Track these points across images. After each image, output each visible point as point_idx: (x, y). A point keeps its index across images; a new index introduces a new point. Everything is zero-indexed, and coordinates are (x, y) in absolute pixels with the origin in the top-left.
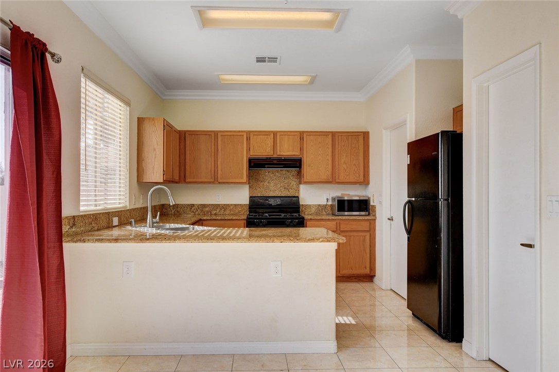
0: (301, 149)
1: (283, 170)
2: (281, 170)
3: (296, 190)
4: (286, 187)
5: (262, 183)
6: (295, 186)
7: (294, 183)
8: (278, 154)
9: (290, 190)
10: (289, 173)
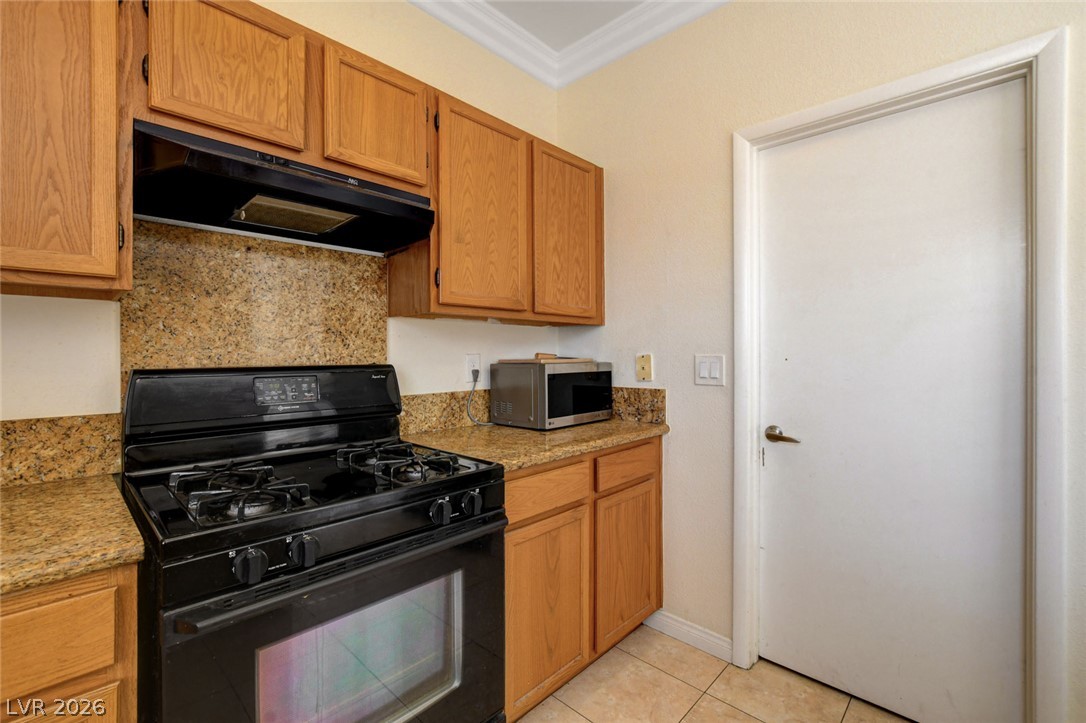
0: (434, 164)
1: (319, 249)
2: (310, 250)
3: (375, 341)
4: (334, 324)
5: (210, 302)
6: (369, 322)
7: (367, 306)
8: (330, 151)
9: (354, 342)
10: (346, 268)
